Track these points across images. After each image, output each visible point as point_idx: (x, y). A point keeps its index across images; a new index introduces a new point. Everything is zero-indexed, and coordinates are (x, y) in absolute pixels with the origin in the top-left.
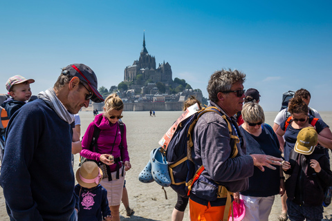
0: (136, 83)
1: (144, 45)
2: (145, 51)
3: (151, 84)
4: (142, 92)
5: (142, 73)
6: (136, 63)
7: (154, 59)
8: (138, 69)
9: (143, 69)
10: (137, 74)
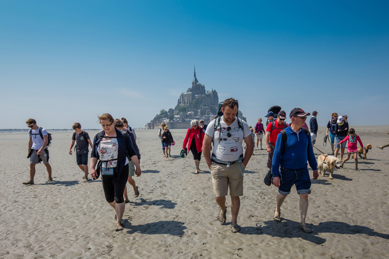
0: (192, 106)
1: (195, 76)
2: (196, 80)
3: (205, 107)
4: (199, 114)
5: (196, 99)
6: (190, 90)
7: (204, 87)
8: (193, 95)
9: (197, 95)
10: (192, 99)
